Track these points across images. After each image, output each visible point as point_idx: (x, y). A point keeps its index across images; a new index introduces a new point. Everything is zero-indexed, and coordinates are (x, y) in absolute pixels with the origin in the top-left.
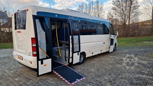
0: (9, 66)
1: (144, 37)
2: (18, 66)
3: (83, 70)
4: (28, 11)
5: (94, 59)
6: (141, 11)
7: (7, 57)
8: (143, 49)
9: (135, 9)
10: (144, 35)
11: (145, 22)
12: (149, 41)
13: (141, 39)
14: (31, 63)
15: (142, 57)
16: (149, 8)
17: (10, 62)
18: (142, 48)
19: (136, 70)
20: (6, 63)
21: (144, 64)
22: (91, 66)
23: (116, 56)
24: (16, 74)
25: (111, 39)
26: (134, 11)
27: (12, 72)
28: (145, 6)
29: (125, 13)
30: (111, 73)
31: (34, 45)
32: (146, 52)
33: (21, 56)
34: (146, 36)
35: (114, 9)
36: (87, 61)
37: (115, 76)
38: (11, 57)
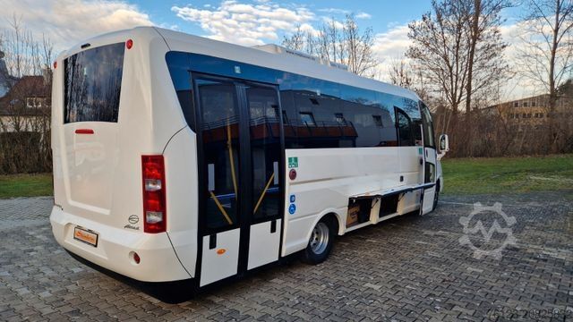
0: (29, 270)
1: (526, 159)
2: (67, 268)
3: (337, 286)
4: (129, 48)
5: (365, 239)
6: (511, 64)
7: (14, 232)
8: (537, 205)
9: (490, 58)
10: (524, 152)
11: (516, 105)
12: (548, 172)
13: (514, 164)
14: (137, 259)
15: (544, 235)
16: (540, 52)
17: (32, 254)
18: (531, 201)
19: (545, 289)
20: (15, 257)
21: (561, 263)
22: (363, 270)
23: (446, 230)
24: (62, 303)
25: (426, 163)
26: (486, 65)
27: (45, 294)
28: (525, 46)
29: (454, 70)
30: (451, 301)
31: (151, 185)
32: (552, 213)
33: (90, 231)
34: (530, 155)
35: (414, 54)
36: (342, 250)
37: (471, 312)
38: (31, 233)
